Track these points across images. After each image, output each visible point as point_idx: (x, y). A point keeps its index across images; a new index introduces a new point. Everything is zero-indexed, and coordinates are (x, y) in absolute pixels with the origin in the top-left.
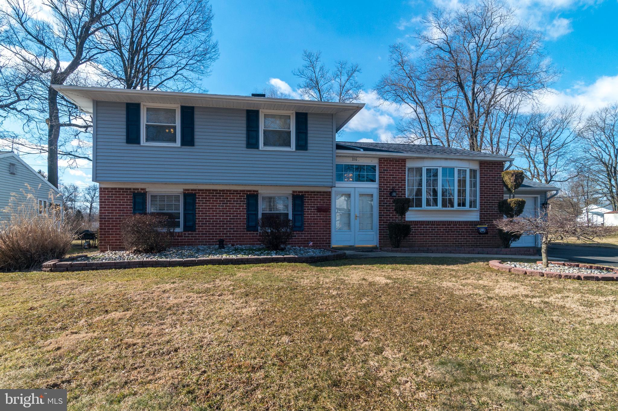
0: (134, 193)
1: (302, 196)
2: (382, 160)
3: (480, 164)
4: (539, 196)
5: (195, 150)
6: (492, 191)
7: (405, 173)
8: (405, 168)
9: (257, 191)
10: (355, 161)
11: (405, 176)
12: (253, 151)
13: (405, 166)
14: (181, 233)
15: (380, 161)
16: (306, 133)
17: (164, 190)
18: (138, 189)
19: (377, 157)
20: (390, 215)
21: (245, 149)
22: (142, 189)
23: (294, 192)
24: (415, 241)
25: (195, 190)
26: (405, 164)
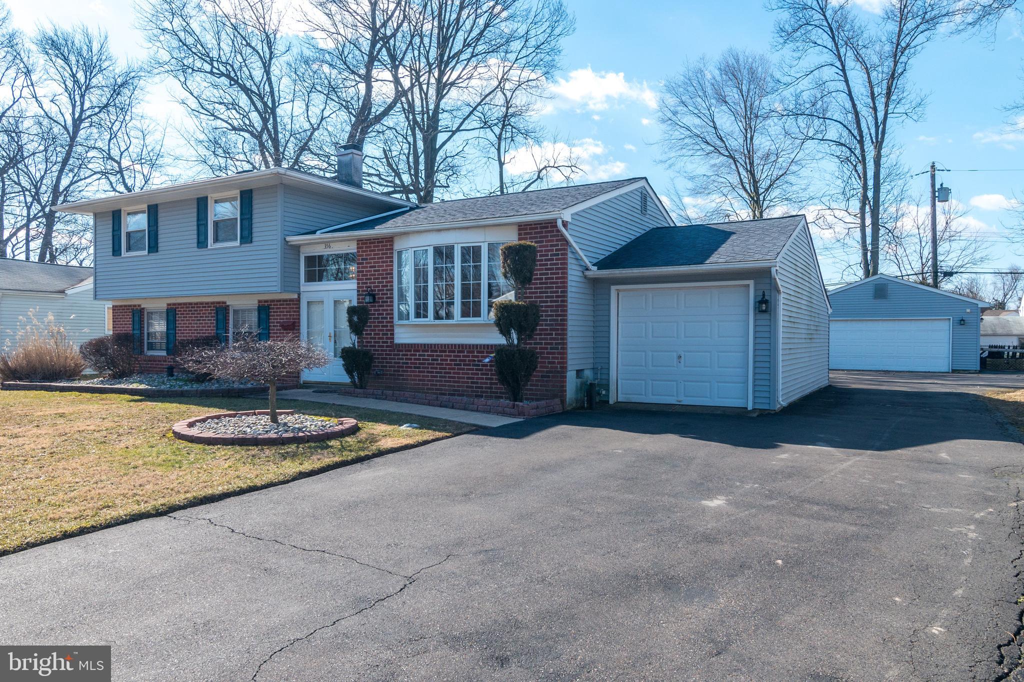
0: (133, 310)
1: (268, 306)
2: (361, 242)
3: (519, 230)
4: (751, 283)
5: (160, 257)
6: (541, 283)
7: (392, 261)
8: (392, 253)
9: (225, 303)
10: (328, 249)
11: (392, 266)
12: (203, 251)
13: (392, 249)
14: (165, 357)
15: (358, 244)
16: (251, 219)
17: (154, 305)
18: (135, 306)
19: (353, 240)
20: (371, 334)
21: (196, 249)
22: (139, 306)
23: (260, 301)
24: (407, 380)
25: (174, 304)
26: (392, 245)
